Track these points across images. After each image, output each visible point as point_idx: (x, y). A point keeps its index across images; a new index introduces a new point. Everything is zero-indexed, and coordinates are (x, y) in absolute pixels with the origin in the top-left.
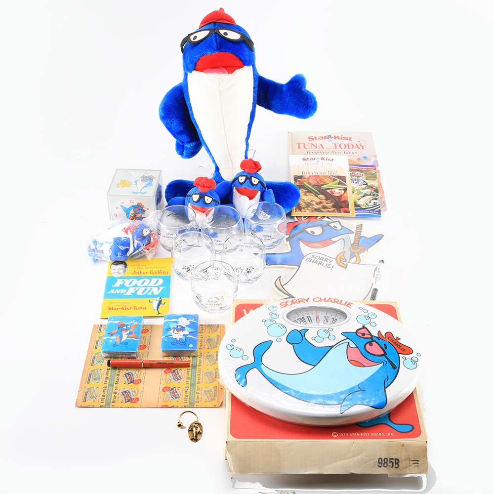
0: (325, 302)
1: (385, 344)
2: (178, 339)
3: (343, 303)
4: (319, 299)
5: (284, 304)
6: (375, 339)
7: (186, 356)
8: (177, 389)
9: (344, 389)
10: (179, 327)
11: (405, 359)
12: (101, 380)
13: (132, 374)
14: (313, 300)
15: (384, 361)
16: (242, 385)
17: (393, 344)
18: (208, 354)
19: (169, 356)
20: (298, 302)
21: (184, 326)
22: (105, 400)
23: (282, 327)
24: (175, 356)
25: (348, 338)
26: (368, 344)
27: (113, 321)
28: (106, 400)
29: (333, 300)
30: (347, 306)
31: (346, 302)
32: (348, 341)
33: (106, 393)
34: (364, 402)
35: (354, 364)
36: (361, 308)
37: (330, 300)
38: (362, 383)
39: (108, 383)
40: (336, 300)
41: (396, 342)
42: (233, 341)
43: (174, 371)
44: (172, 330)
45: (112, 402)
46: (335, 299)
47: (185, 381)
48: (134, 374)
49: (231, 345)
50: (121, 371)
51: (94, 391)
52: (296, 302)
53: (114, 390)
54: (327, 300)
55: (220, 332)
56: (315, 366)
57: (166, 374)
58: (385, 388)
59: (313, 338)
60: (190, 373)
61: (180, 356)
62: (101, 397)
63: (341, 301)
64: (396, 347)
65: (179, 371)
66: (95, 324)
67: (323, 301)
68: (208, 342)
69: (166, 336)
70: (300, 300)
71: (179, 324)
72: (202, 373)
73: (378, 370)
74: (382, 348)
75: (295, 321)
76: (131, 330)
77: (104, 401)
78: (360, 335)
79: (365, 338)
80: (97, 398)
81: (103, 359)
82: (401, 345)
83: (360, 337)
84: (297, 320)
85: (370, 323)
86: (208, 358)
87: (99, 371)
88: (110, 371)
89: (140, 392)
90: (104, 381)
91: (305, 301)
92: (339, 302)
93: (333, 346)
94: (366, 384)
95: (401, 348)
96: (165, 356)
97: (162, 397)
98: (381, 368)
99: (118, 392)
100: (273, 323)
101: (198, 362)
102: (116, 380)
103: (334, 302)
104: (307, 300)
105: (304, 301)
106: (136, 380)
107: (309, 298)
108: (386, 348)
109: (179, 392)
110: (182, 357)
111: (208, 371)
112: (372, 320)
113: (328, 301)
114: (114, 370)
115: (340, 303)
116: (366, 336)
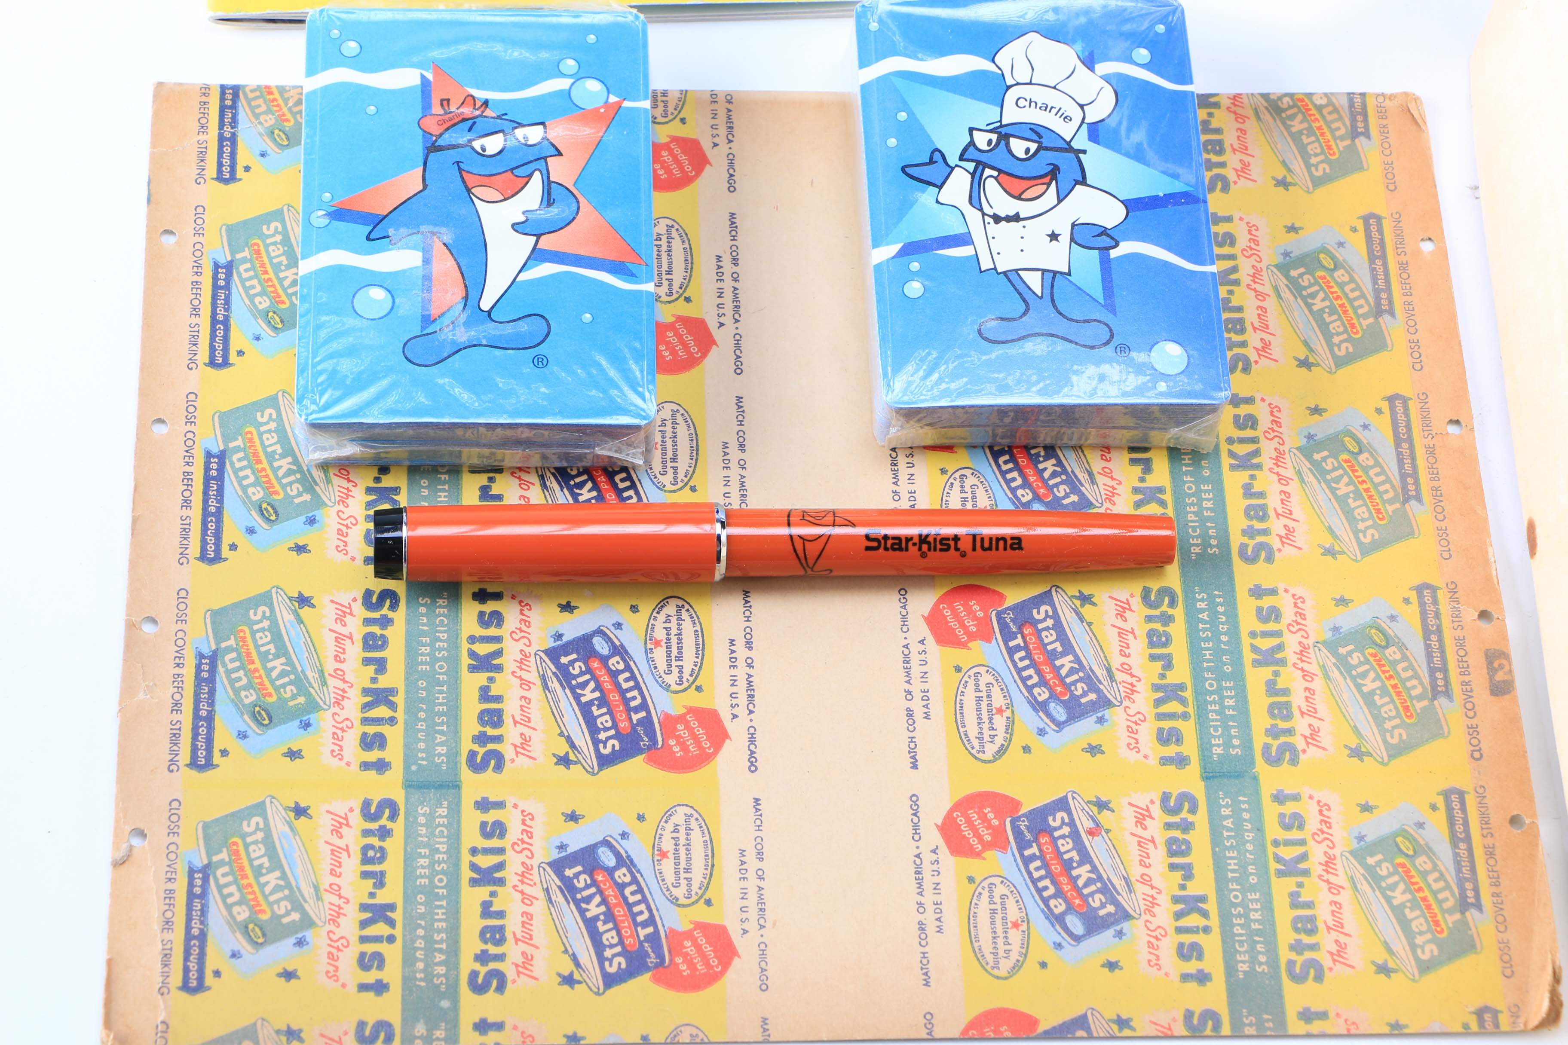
2: (1034, 281)
7: (1106, 449)
8: (1084, 823)
10: (1018, 147)
12: (324, 721)
13: (619, 650)
18: (1322, 428)
19: (948, 448)
21: (1066, 131)
22: (393, 953)
24: (1009, 450)
27: (357, 62)
28: (408, 960)
33: (393, 867)
39: (394, 752)
43: (1023, 612)
44: (959, 182)
45: (478, 987)
47: (1147, 732)
48: (636, 650)
50: (510, 611)
51: (271, 852)
53: (471, 837)
55: (1391, 186)
57: (955, 655)
60: (1178, 630)
61: (1050, 451)
62: (349, 926)
65: (1067, 616)
66: (170, 78)
68: (1296, 287)
69: (910, 249)
71: (1011, 115)
72: (1291, 642)
76: (559, 169)
77: (392, 973)
80: (318, 938)
81: (309, 485)
86: (1318, 468)
87: (285, 616)
88: (400, 616)
89: (728, 863)
90: (352, 740)
96: (912, 450)
97: (954, 921)
99: (514, 863)
101: (1237, 522)
102: (470, 726)
106: (670, 722)
109: (1114, 850)
110: (1071, 461)
111: (1348, 620)
114: (442, 608)
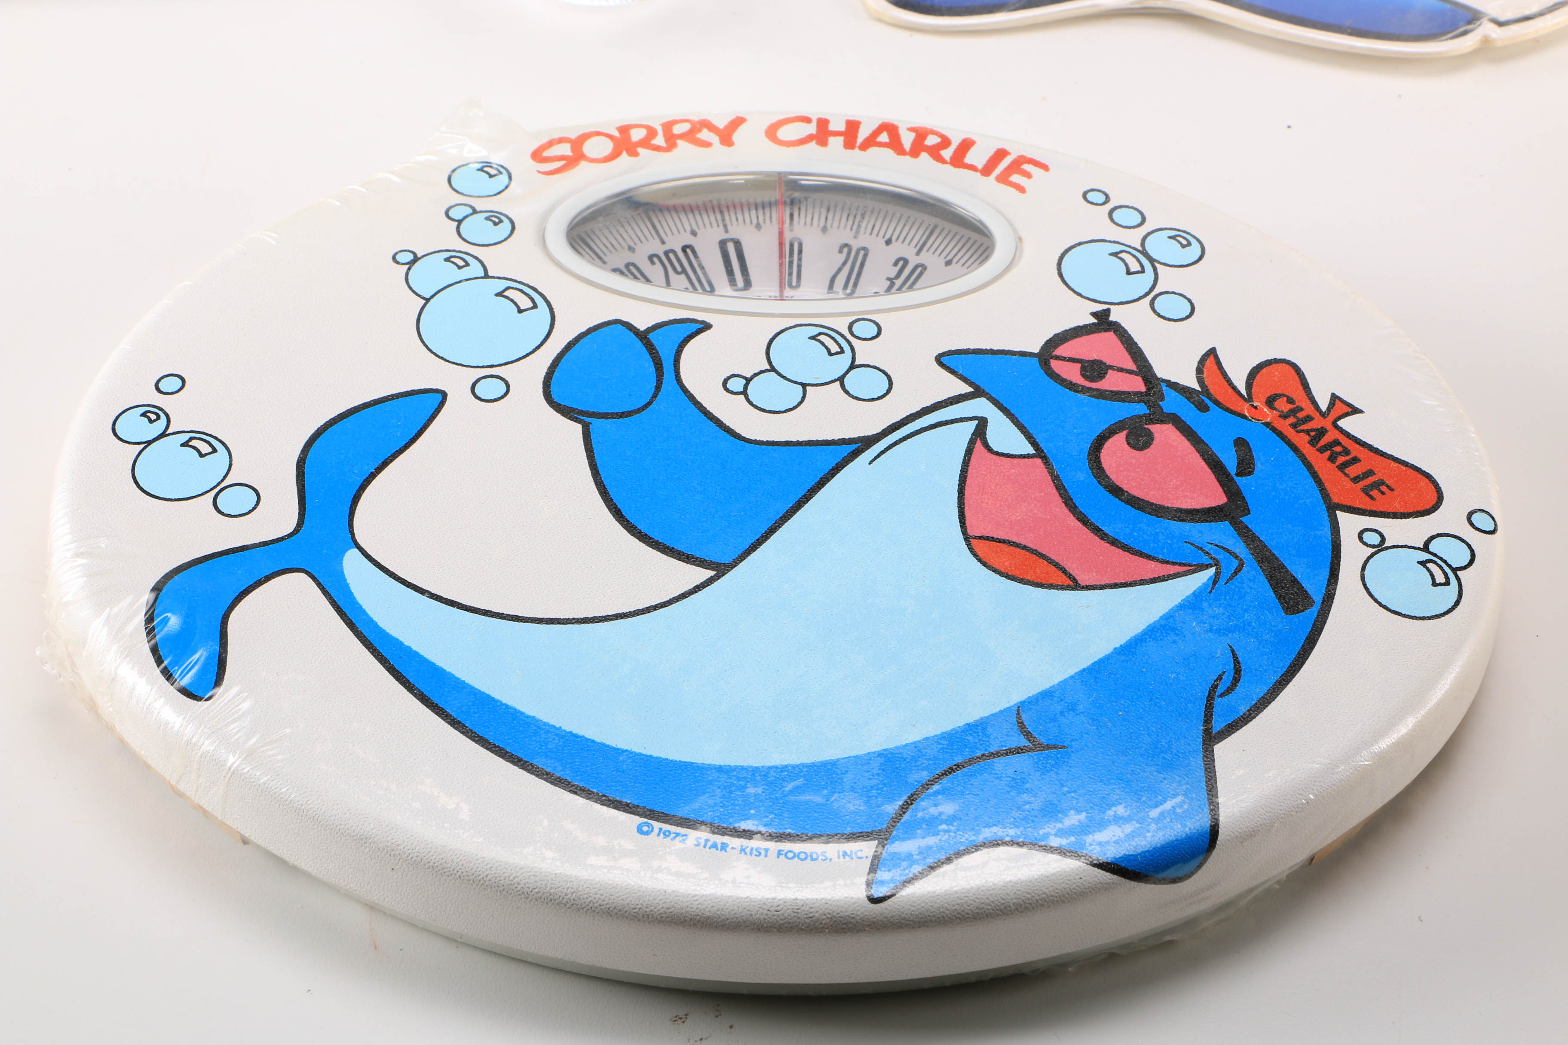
0: (850, 144)
1: (1241, 444)
3: (977, 157)
4: (812, 129)
5: (565, 149)
6: (1172, 403)
9: (913, 736)
11: (1381, 547)
14: (771, 133)
15: (1221, 556)
16: (185, 682)
17: (1302, 440)
20: (659, 140)
23: (525, 303)
25: (978, 392)
26: (1121, 437)
29: (907, 139)
30: (1003, 179)
31: (1001, 154)
32: (981, 407)
34: (1050, 828)
35: (1005, 564)
36: (1099, 198)
37: (884, 137)
38: (1046, 694)
40: (932, 140)
41: (1322, 432)
42: (171, 384)
46: (921, 134)
49: (152, 413)
52: (646, 143)
54: (862, 134)
56: (721, 569)
58: (1211, 738)
59: (737, 385)
63: (966, 145)
64: (1319, 461)
67: (836, 142)
70: (678, 129)
73: (1168, 617)
74: (1216, 466)
75: (631, 271)
78: (1072, 373)
79: (1101, 395)
82: (1355, 451)
83: (1072, 386)
84: (645, 266)
85: (1152, 295)
91: (714, 139)
92: (947, 154)
93: (868, 442)
94: (1072, 708)
95: (1354, 470)
98: (1193, 604)
100: (466, 273)
103: (916, 150)
104: (726, 136)
105: (705, 135)
107: (738, 122)
108: (1246, 466)
112: (1168, 279)
113: (871, 142)
115: (958, 160)
116: (1112, 382)
